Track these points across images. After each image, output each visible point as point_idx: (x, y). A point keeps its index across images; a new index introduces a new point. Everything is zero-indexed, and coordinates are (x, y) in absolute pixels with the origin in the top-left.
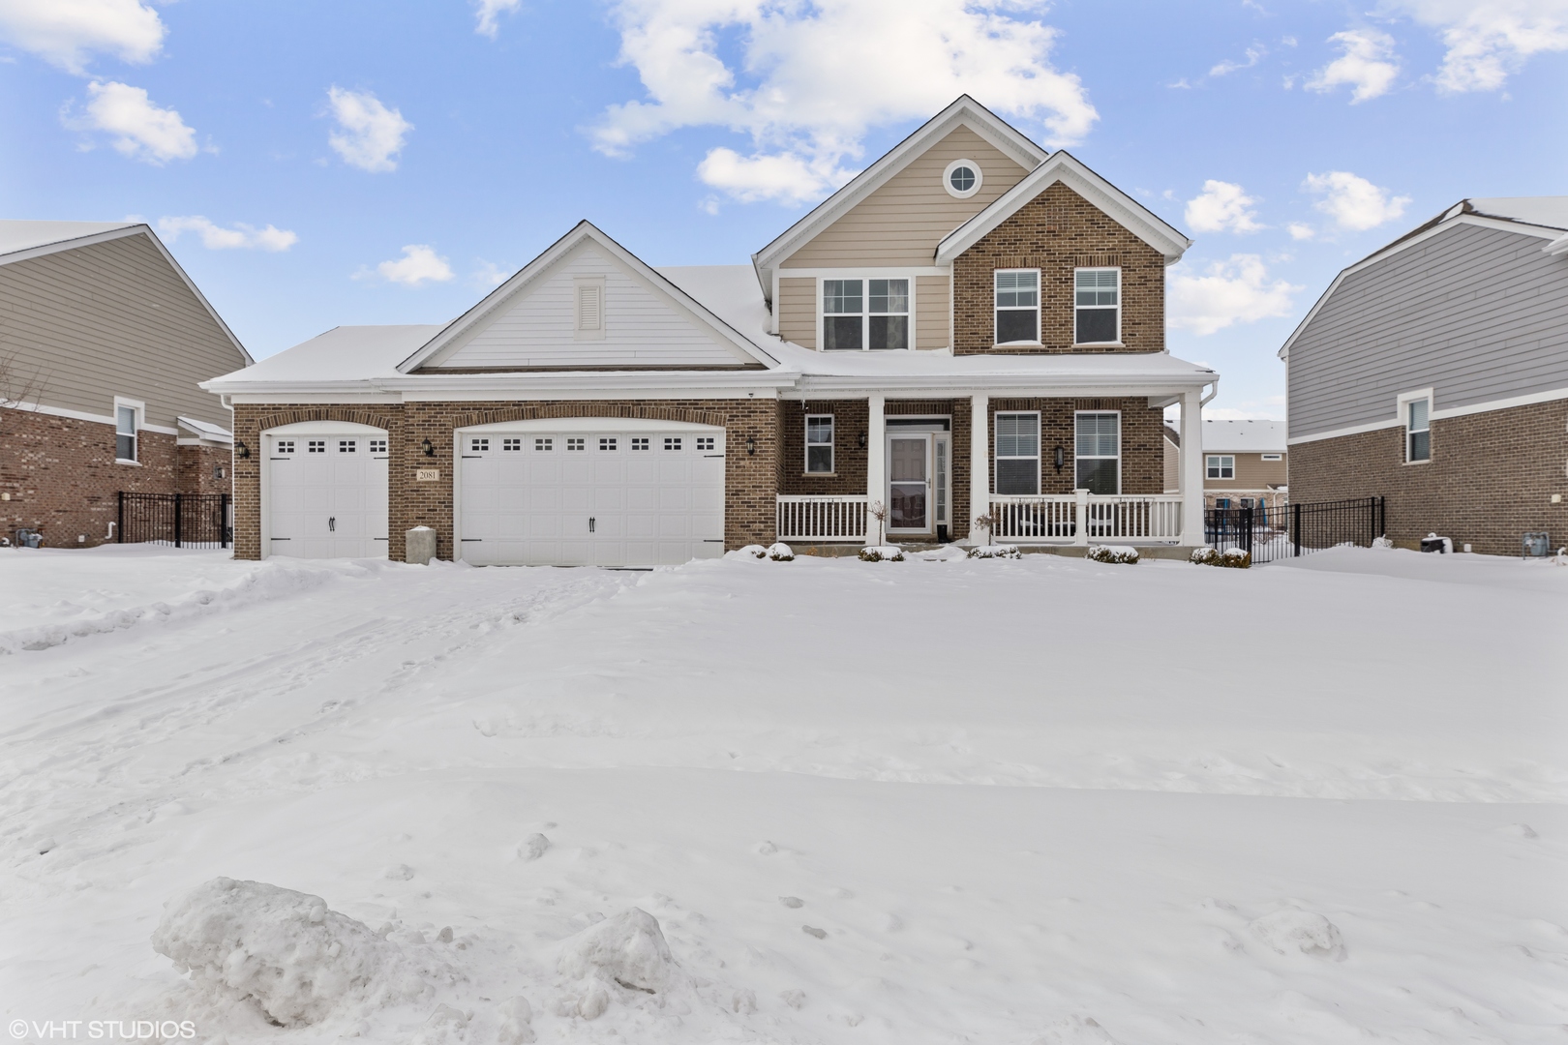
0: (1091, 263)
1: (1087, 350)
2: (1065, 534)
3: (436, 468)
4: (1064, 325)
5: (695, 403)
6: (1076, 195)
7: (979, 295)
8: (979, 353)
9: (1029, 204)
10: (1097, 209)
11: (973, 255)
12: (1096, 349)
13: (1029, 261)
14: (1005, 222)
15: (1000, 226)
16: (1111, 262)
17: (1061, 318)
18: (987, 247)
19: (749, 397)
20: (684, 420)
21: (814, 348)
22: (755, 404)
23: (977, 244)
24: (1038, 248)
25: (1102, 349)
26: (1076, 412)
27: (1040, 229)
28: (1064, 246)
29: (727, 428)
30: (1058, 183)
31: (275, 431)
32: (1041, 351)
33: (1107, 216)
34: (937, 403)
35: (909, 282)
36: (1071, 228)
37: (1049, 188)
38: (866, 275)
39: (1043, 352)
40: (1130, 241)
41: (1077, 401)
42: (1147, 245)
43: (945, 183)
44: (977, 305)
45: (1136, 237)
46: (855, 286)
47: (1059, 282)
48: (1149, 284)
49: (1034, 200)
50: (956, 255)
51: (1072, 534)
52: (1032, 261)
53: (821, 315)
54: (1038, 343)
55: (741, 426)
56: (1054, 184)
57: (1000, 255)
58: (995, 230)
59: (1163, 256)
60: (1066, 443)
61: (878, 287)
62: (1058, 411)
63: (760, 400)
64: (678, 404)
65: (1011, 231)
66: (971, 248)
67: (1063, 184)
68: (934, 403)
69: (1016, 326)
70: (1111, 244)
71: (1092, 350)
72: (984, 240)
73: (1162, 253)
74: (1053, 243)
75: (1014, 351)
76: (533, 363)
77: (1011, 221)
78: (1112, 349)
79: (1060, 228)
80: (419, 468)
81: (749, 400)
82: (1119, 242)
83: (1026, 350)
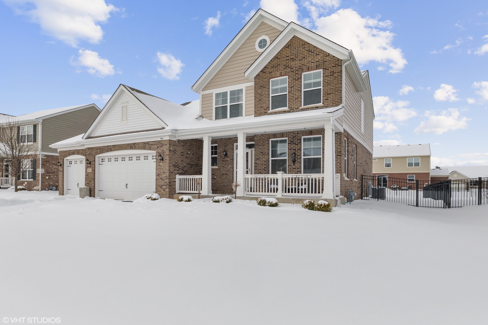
0: (308, 70)
1: (307, 109)
2: (274, 192)
3: (91, 168)
4: (297, 99)
5: (148, 143)
6: (302, 40)
7: (264, 91)
8: (264, 115)
9: (282, 48)
10: (311, 44)
11: (261, 74)
12: (310, 108)
13: (283, 74)
14: (273, 58)
15: (271, 60)
16: (317, 67)
17: (296, 96)
18: (267, 70)
19: (161, 140)
20: (145, 149)
21: (212, 120)
22: (164, 142)
23: (263, 70)
24: (287, 67)
25: (313, 108)
26: (303, 137)
27: (287, 58)
28: (297, 64)
29: (156, 151)
30: (294, 37)
31: (68, 158)
32: (288, 111)
33: (316, 47)
34: (252, 137)
35: (243, 90)
36: (300, 55)
37: (291, 40)
38: (228, 89)
39: (288, 112)
40: (326, 56)
41: (302, 132)
42: (334, 56)
43: (256, 47)
44: (263, 95)
45: (329, 54)
46: (225, 94)
47: (296, 79)
48: (335, 75)
49: (285, 46)
50: (255, 75)
51: (277, 192)
52: (284, 73)
53: (214, 107)
54: (286, 108)
55: (160, 150)
56: (293, 38)
57: (271, 73)
58: (269, 62)
59: (342, 60)
60: (298, 151)
61: (232, 93)
62: (294, 137)
63: (165, 140)
64: (144, 144)
65: (276, 62)
66: (261, 72)
67: (297, 37)
68: (251, 137)
69: (279, 101)
70: (317, 59)
71: (309, 108)
72: (266, 67)
73: (341, 59)
74: (292, 64)
75: (277, 113)
76: (112, 133)
77: (276, 57)
78: (318, 107)
79: (295, 56)
80: (88, 168)
81: (162, 141)
82: (321, 57)
83: (281, 112)
